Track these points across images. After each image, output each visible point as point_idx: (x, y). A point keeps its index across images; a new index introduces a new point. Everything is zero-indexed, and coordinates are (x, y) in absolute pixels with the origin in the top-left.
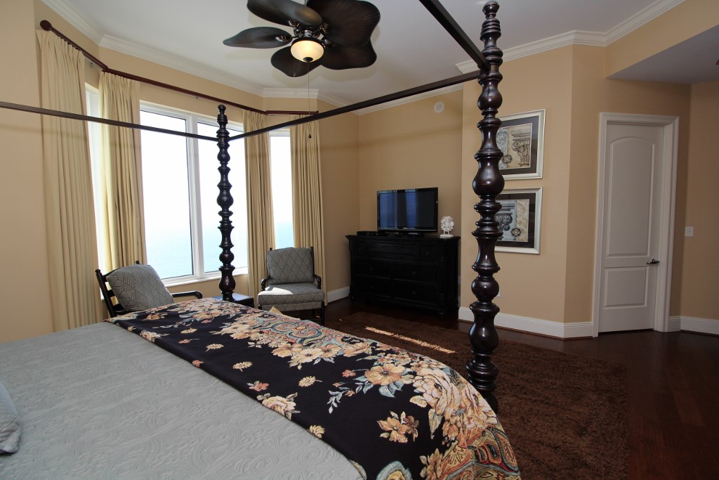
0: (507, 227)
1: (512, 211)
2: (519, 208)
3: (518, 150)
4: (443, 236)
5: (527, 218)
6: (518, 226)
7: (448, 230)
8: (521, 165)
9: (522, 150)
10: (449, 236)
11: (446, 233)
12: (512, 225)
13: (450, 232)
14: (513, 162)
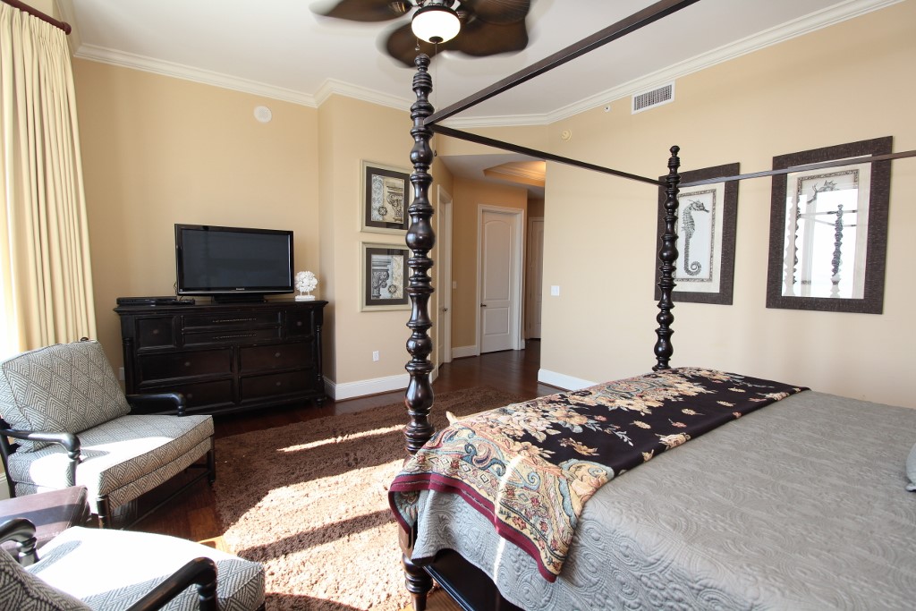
0: (384, 284)
1: (389, 267)
2: (394, 264)
3: (392, 203)
4: (299, 298)
5: (402, 274)
6: (395, 283)
7: (308, 289)
8: (396, 220)
9: (396, 203)
10: (310, 298)
11: (304, 294)
12: (389, 282)
13: (311, 293)
14: (388, 215)
